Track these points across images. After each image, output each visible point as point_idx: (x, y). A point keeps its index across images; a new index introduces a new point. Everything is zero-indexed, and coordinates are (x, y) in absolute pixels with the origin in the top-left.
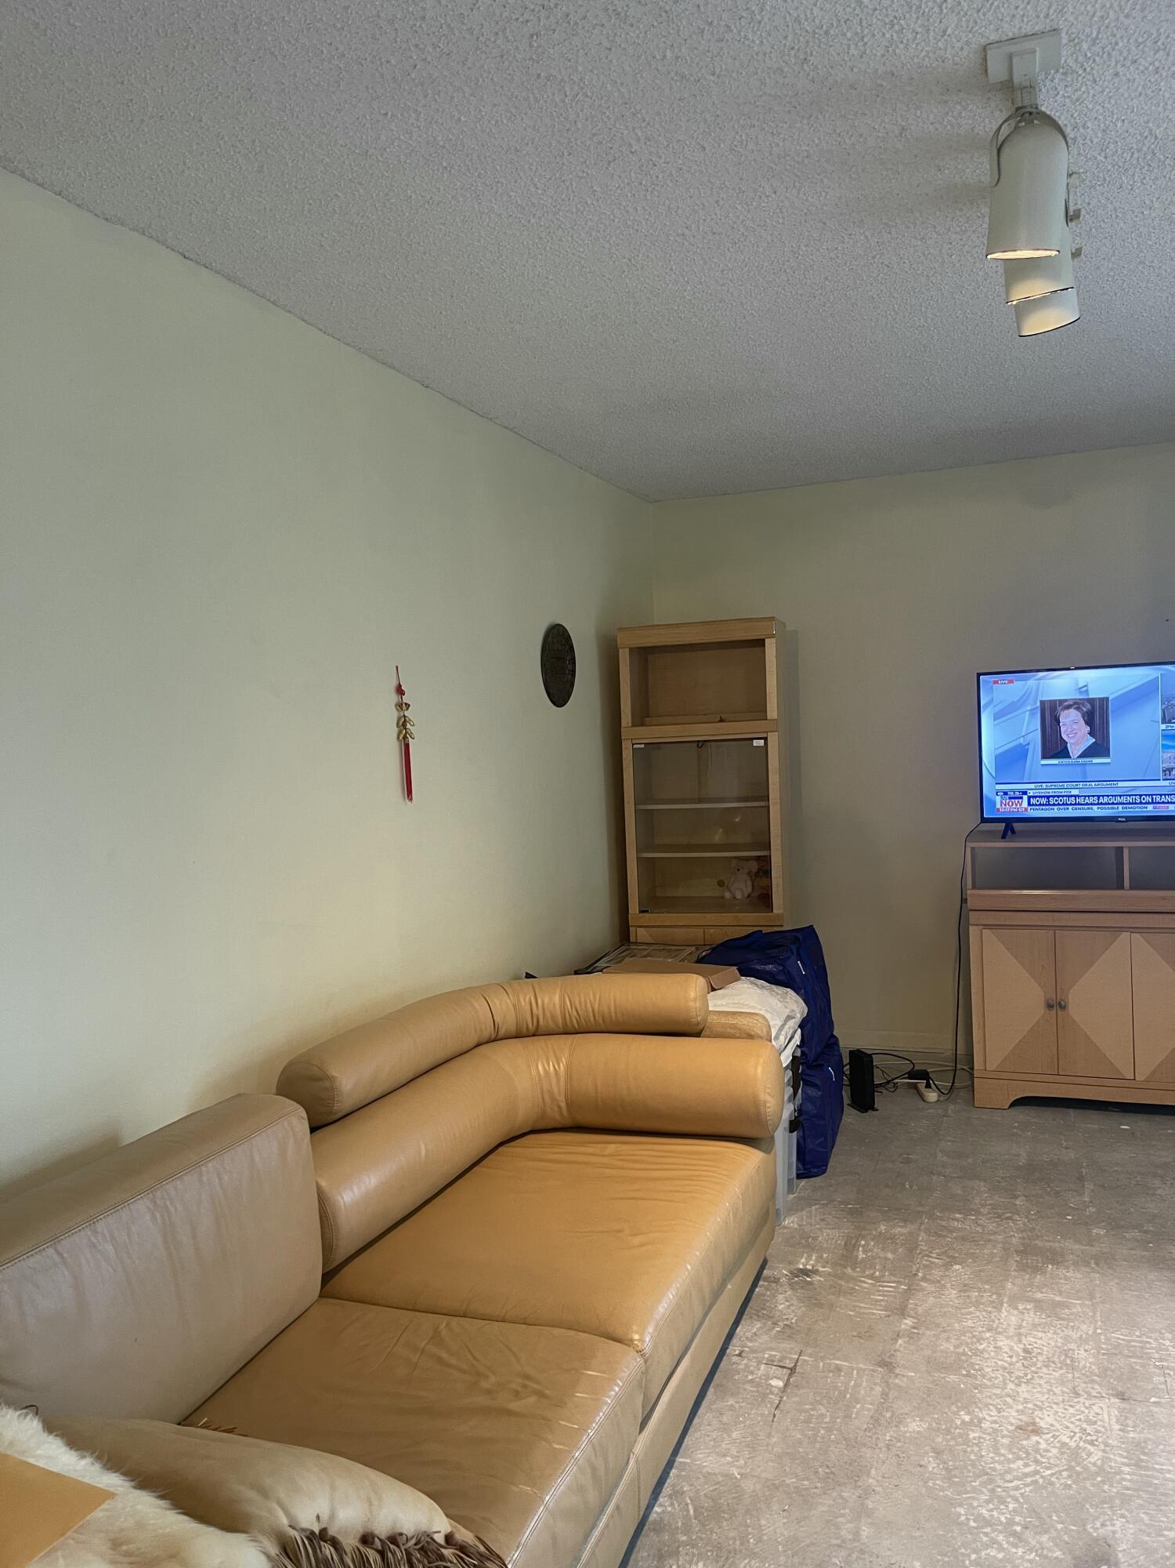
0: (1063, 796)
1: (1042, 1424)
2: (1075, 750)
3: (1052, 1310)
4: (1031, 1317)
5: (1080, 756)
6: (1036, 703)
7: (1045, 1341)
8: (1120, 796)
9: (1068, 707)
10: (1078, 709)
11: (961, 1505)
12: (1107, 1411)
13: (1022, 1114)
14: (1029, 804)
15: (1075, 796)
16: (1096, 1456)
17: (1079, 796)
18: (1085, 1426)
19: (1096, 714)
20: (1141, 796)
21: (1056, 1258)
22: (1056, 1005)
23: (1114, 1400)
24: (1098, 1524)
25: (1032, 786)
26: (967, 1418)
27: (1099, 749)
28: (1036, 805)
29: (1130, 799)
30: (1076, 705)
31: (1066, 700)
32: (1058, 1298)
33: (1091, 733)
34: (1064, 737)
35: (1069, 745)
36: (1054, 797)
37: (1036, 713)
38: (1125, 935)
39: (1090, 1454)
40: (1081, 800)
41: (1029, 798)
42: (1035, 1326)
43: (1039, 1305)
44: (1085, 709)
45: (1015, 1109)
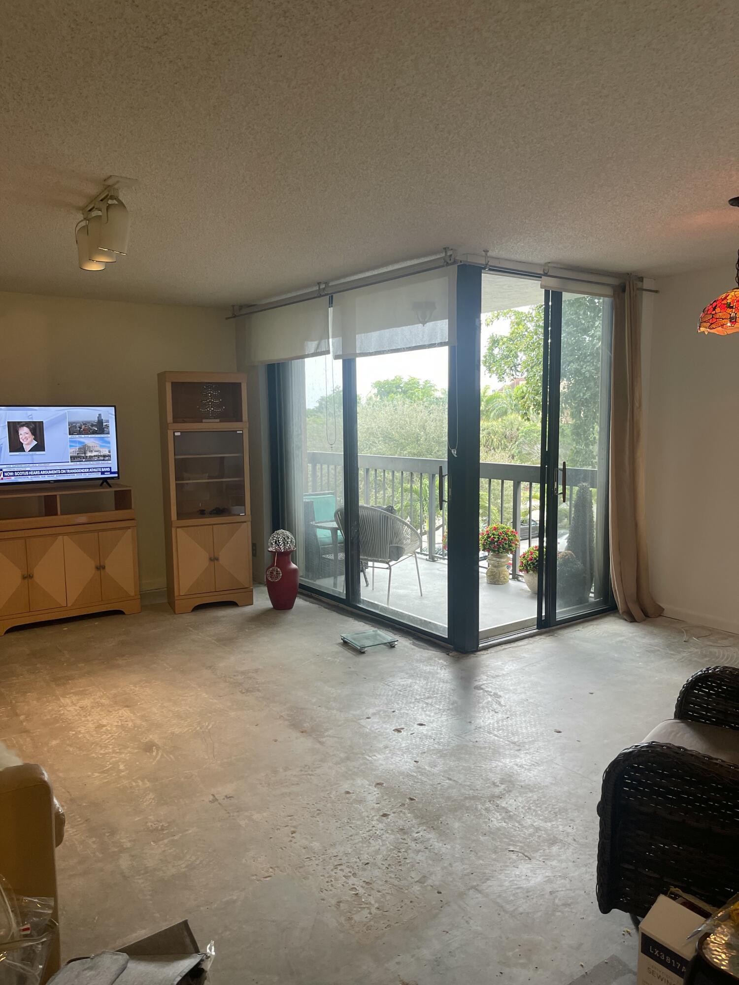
0: (22, 471)
2: (27, 448)
3: (81, 693)
4: (75, 698)
5: (29, 451)
6: (5, 423)
8: (51, 470)
9: (23, 426)
10: (27, 427)
13: (13, 636)
14: (4, 476)
15: (28, 471)
16: (130, 724)
17: (30, 471)
19: (37, 429)
20: (61, 470)
22: (28, 576)
23: (126, 708)
24: (144, 739)
25: (5, 466)
27: (40, 447)
28: (7, 476)
29: (56, 472)
30: (27, 424)
31: (21, 422)
32: (81, 689)
33: (35, 439)
34: (21, 440)
35: (24, 445)
36: (17, 471)
37: (5, 428)
38: (60, 537)
39: (127, 724)
40: (31, 473)
41: (4, 472)
42: (79, 700)
44: (31, 427)
45: (10, 634)
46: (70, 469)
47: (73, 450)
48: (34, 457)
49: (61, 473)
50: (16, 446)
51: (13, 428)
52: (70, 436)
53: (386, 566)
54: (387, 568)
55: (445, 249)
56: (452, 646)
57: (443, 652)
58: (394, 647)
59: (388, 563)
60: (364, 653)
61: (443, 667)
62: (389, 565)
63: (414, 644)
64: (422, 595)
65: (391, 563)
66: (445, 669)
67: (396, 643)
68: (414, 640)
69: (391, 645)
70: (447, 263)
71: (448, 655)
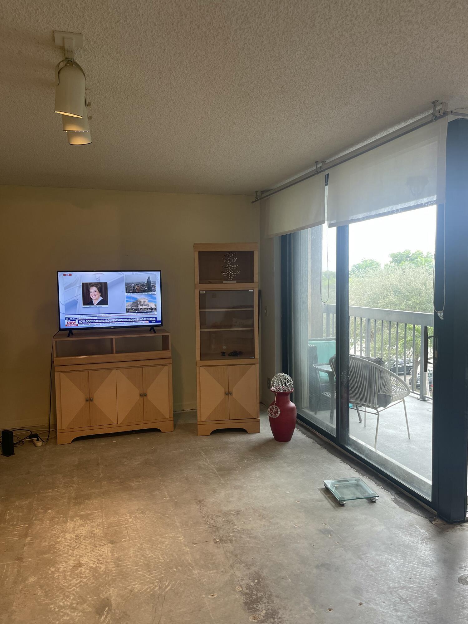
0: (91, 320)
1: (83, 562)
2: (95, 302)
3: (86, 518)
4: (79, 522)
5: (97, 305)
6: (80, 283)
7: (84, 530)
8: (112, 319)
9: (93, 286)
10: (96, 287)
11: (52, 604)
12: (106, 550)
13: (76, 444)
14: (78, 323)
15: (96, 319)
16: (103, 567)
17: (97, 320)
18: (99, 558)
19: (103, 288)
20: (119, 319)
21: (88, 497)
22: (89, 400)
23: (110, 545)
24: (104, 593)
25: (79, 316)
26: (53, 570)
27: (104, 302)
28: (81, 323)
29: (115, 320)
30: (95, 285)
31: (92, 283)
32: (89, 512)
33: (101, 296)
34: (91, 297)
35: (93, 300)
36: (88, 320)
37: (80, 288)
38: (114, 371)
39: (101, 568)
40: (98, 321)
41: (78, 320)
42: (80, 525)
43: (82, 517)
44: (99, 287)
45: (74, 443)
46: (126, 319)
47: (129, 304)
48: (100, 309)
49: (119, 322)
50: (87, 301)
51: (86, 287)
52: (126, 294)
53: (375, 411)
54: (375, 414)
55: (433, 103)
56: (436, 512)
57: (426, 518)
58: (375, 502)
59: (376, 409)
60: (343, 505)
61: (424, 539)
62: (377, 411)
63: (396, 501)
64: (409, 438)
65: (379, 409)
66: (426, 544)
67: (377, 498)
68: (396, 495)
69: (372, 500)
70: (436, 117)
71: (431, 522)
